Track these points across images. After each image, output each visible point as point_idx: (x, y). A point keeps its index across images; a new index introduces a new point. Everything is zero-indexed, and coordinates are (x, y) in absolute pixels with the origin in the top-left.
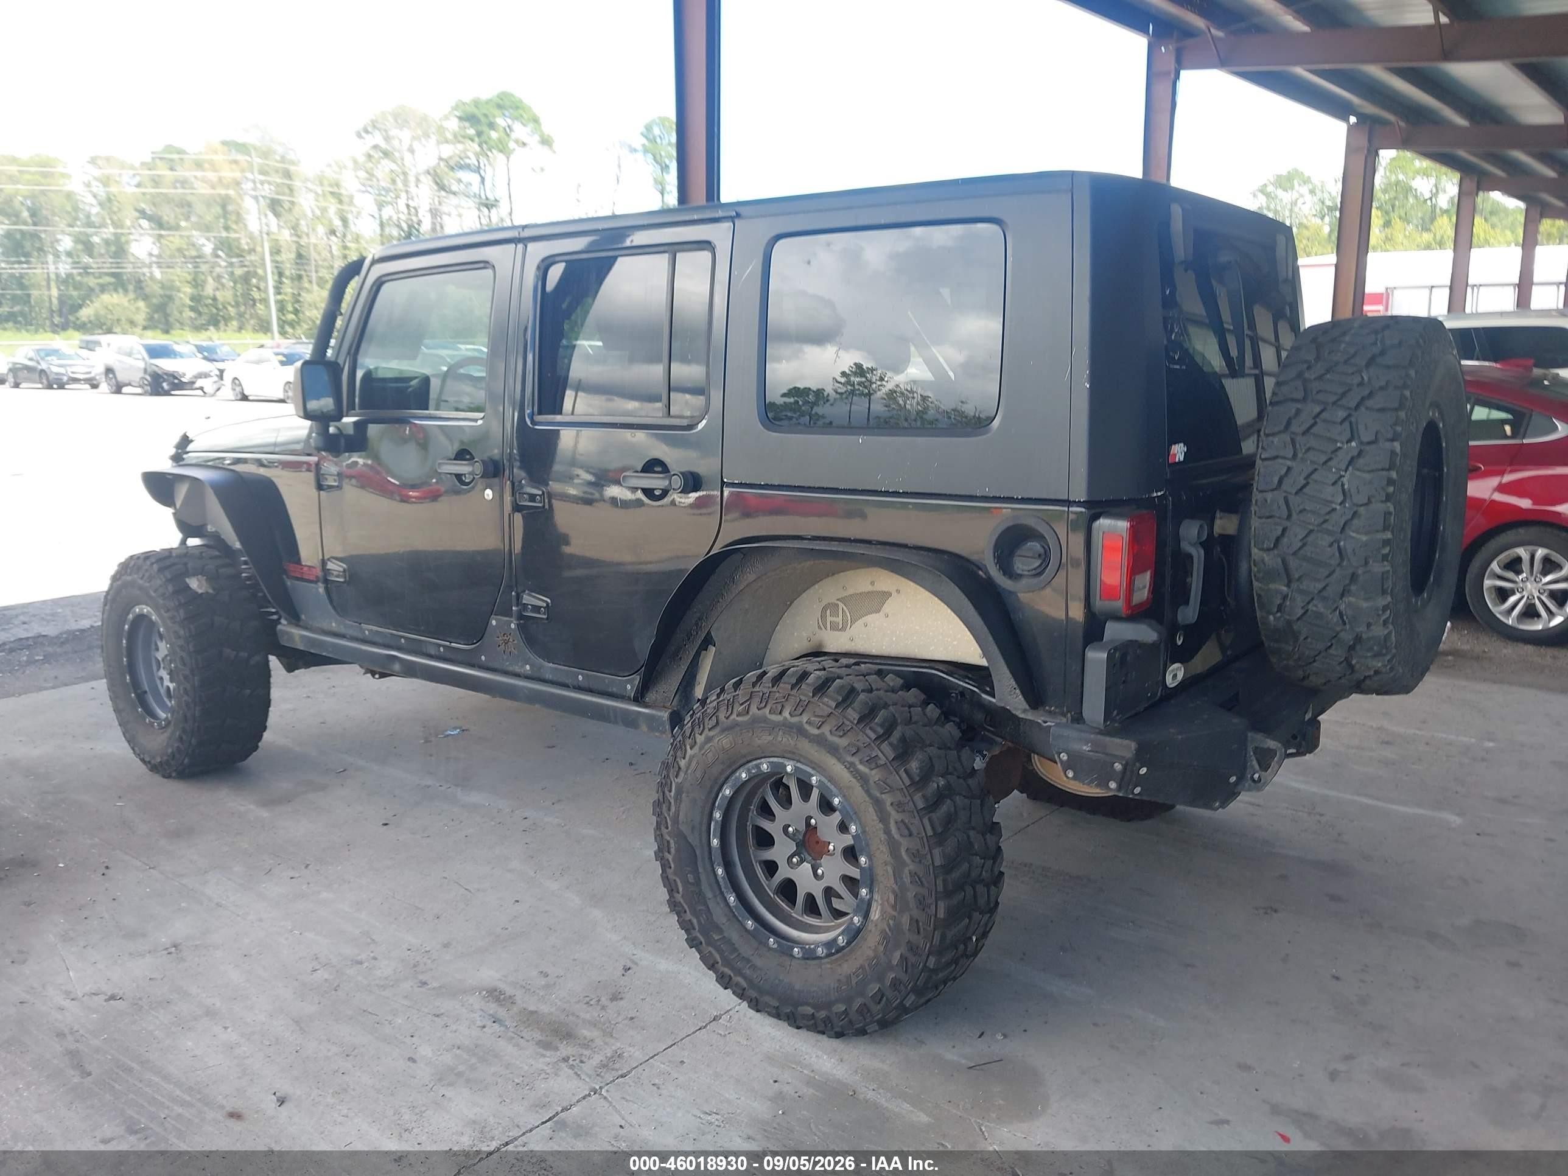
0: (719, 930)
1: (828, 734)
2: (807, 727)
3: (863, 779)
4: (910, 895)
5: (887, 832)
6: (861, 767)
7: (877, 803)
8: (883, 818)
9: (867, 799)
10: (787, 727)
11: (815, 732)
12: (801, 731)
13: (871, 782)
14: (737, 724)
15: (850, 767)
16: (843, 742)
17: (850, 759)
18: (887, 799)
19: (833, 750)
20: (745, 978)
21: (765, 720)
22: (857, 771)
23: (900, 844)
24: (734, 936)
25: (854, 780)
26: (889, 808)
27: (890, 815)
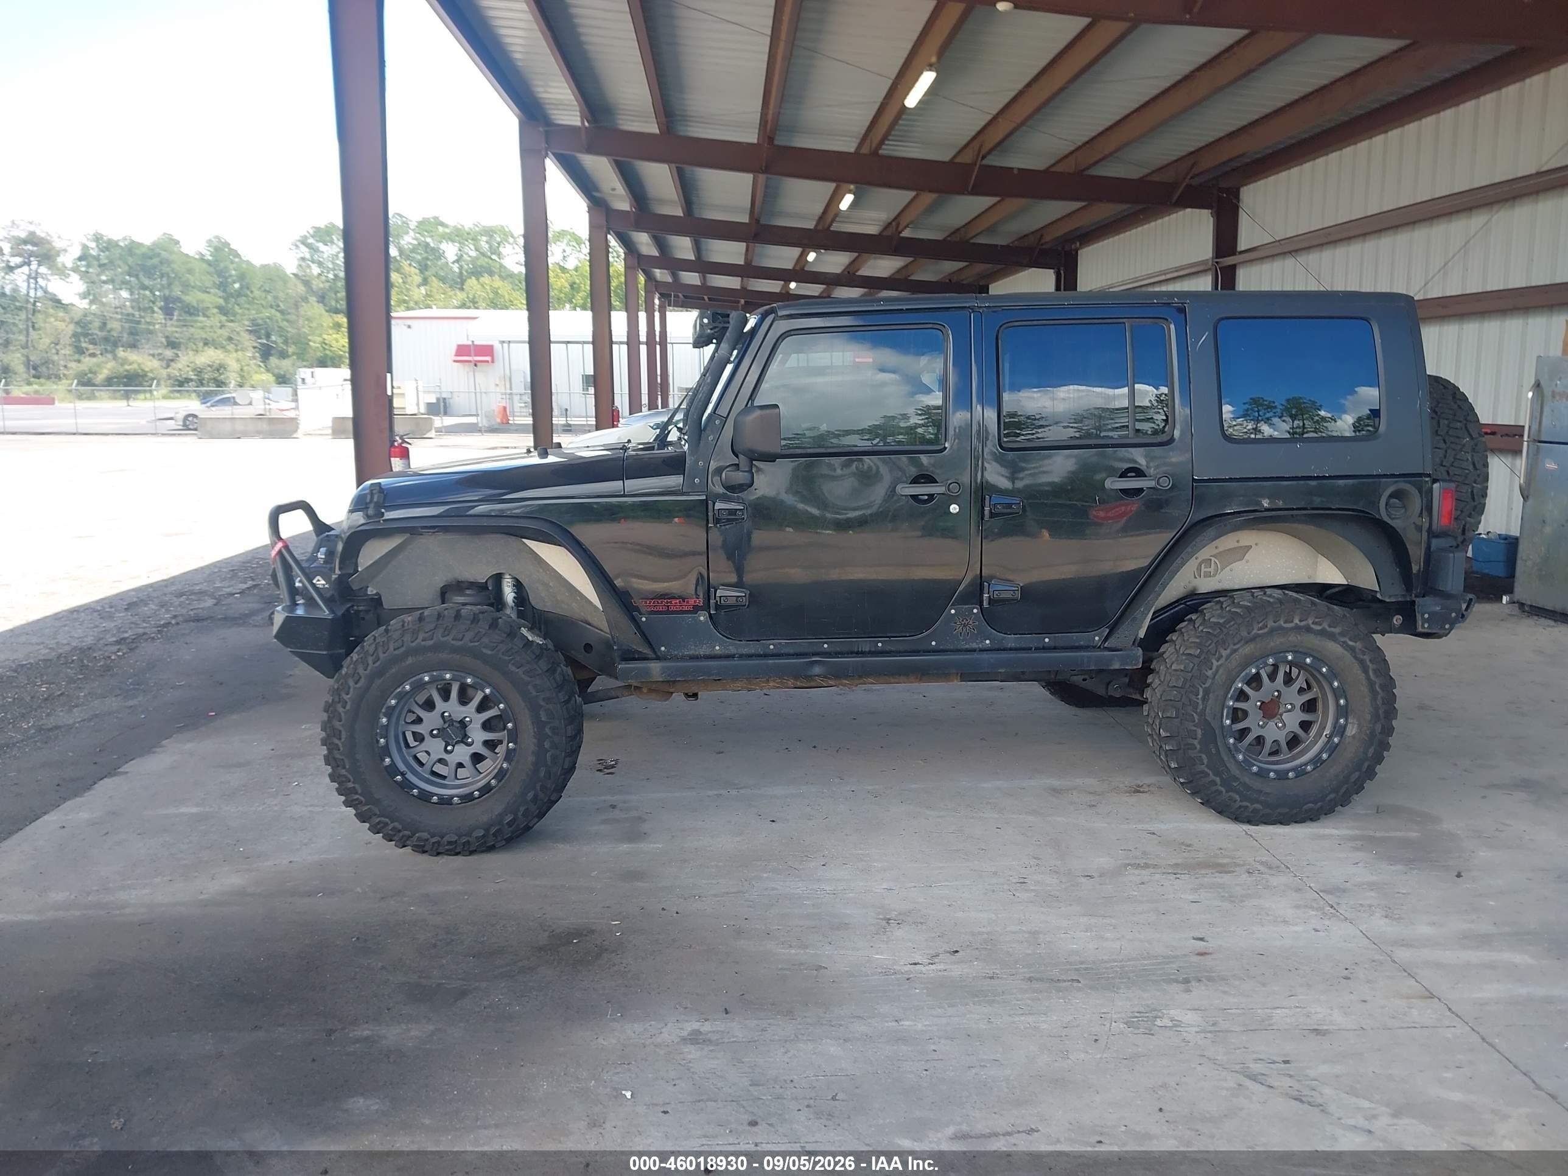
0: (1236, 779)
1: (1327, 627)
2: (1312, 626)
3: (1352, 650)
4: (1381, 712)
5: (1368, 678)
6: (1351, 643)
7: (1362, 662)
8: (1365, 670)
9: (1354, 661)
10: (1297, 628)
11: (1319, 628)
12: (1308, 629)
13: (1357, 650)
14: (1257, 636)
15: (1345, 645)
16: (1337, 630)
17: (1342, 639)
18: (1367, 658)
19: (1332, 637)
20: (1261, 803)
21: (1281, 628)
22: (1348, 645)
23: (1375, 683)
24: (1246, 779)
25: (1345, 652)
26: (1368, 663)
27: (1368, 667)
